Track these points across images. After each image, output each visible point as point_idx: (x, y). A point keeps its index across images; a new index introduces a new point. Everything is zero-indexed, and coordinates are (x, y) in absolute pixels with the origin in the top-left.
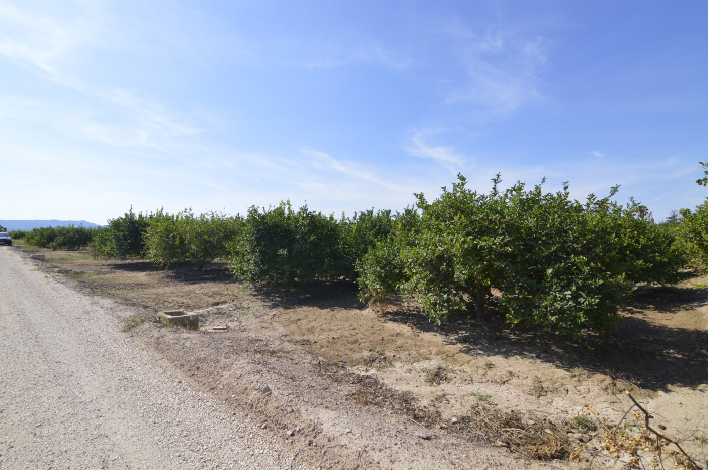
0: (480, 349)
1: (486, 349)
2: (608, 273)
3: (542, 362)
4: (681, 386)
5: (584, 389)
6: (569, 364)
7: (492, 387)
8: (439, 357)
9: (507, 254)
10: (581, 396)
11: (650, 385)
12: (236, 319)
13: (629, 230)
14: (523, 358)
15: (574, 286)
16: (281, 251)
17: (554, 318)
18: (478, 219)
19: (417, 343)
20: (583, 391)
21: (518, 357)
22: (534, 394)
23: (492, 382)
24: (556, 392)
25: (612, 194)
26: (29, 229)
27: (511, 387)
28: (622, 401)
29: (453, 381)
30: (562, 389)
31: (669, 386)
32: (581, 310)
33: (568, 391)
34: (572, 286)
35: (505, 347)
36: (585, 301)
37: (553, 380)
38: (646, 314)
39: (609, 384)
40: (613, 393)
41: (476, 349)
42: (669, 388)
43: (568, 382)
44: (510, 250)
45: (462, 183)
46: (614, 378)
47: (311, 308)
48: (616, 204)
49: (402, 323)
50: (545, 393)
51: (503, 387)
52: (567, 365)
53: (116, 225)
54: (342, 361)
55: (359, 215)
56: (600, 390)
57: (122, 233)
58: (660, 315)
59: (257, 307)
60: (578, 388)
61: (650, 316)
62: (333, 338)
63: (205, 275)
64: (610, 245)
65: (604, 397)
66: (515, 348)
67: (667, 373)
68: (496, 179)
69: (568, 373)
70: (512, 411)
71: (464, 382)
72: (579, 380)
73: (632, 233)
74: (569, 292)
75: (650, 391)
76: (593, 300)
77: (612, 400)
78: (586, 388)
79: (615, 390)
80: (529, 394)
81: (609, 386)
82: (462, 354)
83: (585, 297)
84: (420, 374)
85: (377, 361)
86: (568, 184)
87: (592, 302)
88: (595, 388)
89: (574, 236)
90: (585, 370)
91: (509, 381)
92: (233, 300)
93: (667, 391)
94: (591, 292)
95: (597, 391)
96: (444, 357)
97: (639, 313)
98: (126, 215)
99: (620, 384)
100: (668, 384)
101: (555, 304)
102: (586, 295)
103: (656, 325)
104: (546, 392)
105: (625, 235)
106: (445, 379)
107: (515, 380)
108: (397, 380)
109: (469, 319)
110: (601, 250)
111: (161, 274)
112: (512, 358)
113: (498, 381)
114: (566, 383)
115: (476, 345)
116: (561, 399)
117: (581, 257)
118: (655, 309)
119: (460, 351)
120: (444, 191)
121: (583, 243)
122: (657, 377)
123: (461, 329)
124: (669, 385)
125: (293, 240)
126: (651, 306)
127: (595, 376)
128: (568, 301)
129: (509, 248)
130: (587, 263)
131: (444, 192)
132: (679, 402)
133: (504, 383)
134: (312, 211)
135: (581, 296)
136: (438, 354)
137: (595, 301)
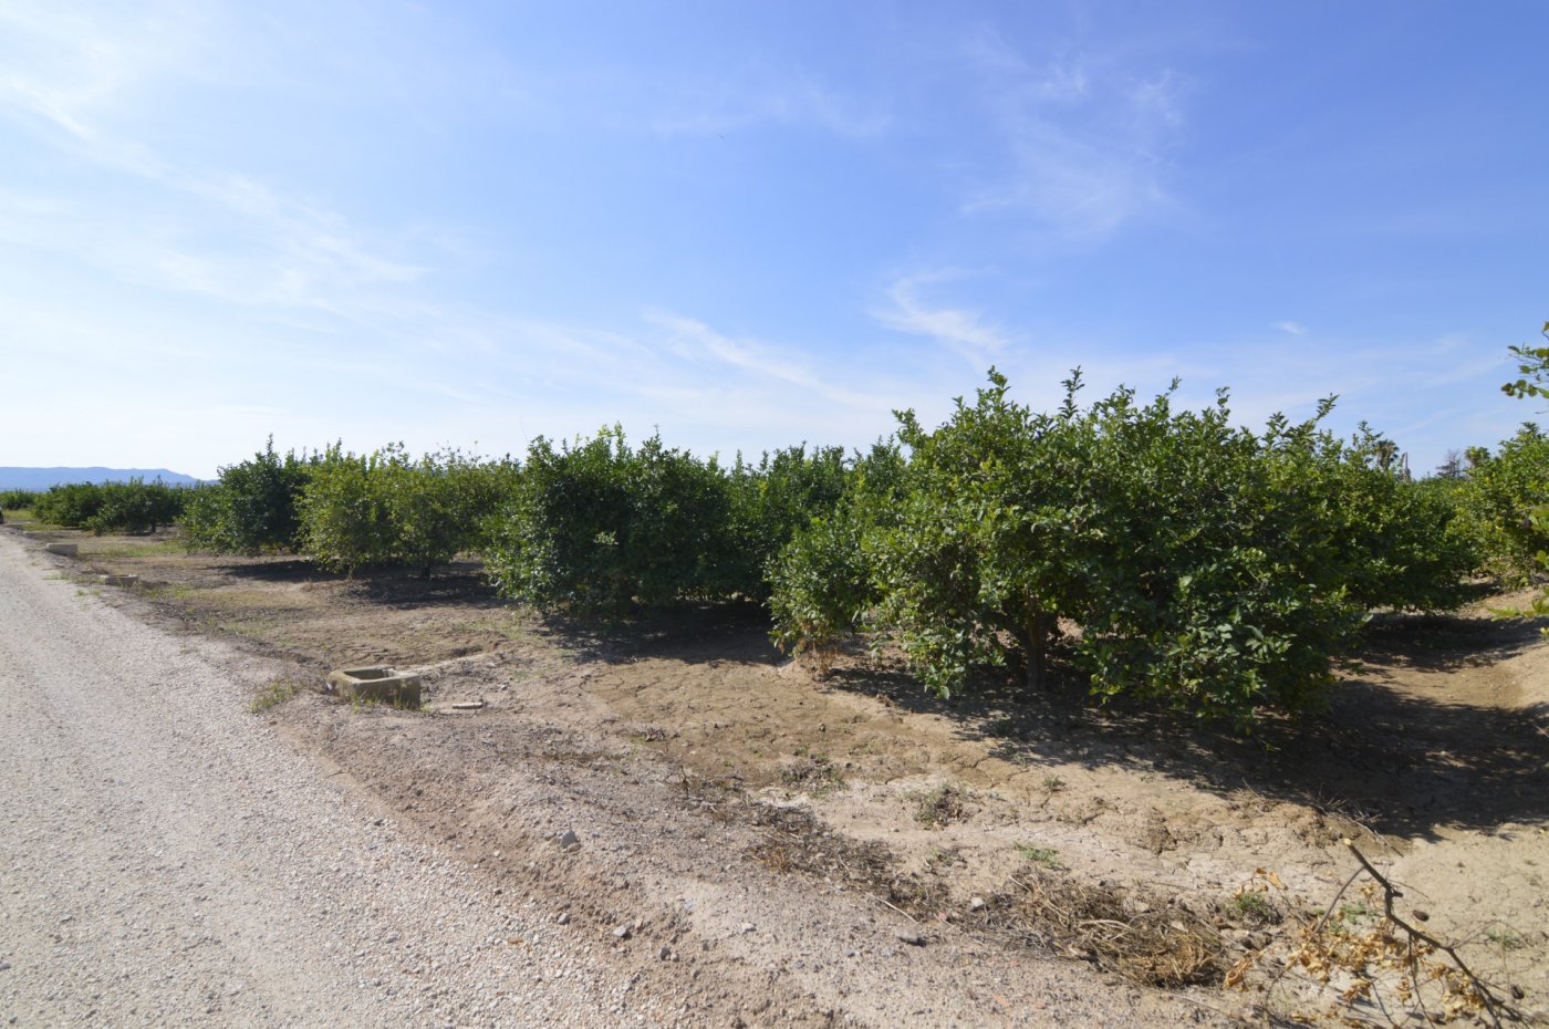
0: (1034, 750)
1: (1046, 750)
2: (1312, 585)
3: (1166, 777)
4: (1462, 828)
5: (1257, 834)
6: (1225, 783)
7: (1059, 831)
8: (944, 767)
9: (1094, 545)
10: (1249, 850)
11: (1396, 825)
12: (503, 686)
13: (1358, 493)
14: (1126, 770)
15: (1238, 614)
16: (602, 537)
17: (1194, 682)
18: (1032, 468)
19: (898, 737)
20: (1253, 839)
21: (1116, 767)
22: (1148, 846)
23: (1059, 820)
24: (1195, 842)
25: (1322, 415)
26: (41, 487)
27: (1100, 831)
28: (1337, 861)
29: (975, 819)
30: (1209, 835)
31: (1437, 829)
32: (1251, 665)
33: (1221, 839)
34: (1234, 613)
35: (1089, 746)
36: (1262, 645)
37: (1190, 816)
38: (1389, 673)
39: (1310, 824)
40: (1319, 844)
41: (1025, 750)
42: (1437, 833)
43: (1223, 819)
44: (1102, 535)
45: (997, 389)
46: (1320, 812)
47: (667, 662)
48: (1329, 437)
49: (865, 694)
50: (1173, 845)
51: (1084, 832)
52: (1221, 784)
53: (236, 478)
54: (735, 777)
55: (772, 458)
56: (1289, 838)
57: (250, 497)
58: (1420, 676)
59: (549, 660)
60: (1243, 833)
61: (1398, 679)
62: (716, 726)
63: (434, 590)
64: (1316, 524)
65: (1299, 852)
66: (1109, 747)
67: (1433, 801)
68: (1072, 380)
69: (1222, 802)
70: (1102, 884)
71: (998, 820)
72: (1245, 817)
73: (1363, 500)
74: (1228, 627)
75: (1396, 838)
76: (1277, 644)
77: (1316, 859)
78: (1261, 833)
79: (1322, 837)
80: (1139, 846)
81: (1309, 829)
82: (996, 762)
83: (1262, 637)
84: (903, 805)
85: (811, 777)
86: (1227, 392)
87: (1277, 649)
88: (1280, 833)
89: (1239, 506)
90: (1260, 794)
91: (1095, 819)
92: (497, 645)
93: (1432, 838)
94: (1274, 627)
95: (1285, 839)
96: (957, 767)
97: (1375, 671)
98: (259, 457)
99: (1333, 823)
100: (1435, 823)
101: (1196, 653)
102: (1264, 633)
103: (1412, 697)
104: (1175, 841)
105: (1348, 504)
106: (958, 815)
107: (1108, 817)
108: (854, 817)
109: (1012, 685)
110: (1297, 536)
111: (338, 587)
112: (1102, 769)
113: (1073, 818)
114: (1217, 823)
115: (1026, 740)
116: (1208, 856)
117: (1254, 550)
118: (1410, 664)
119: (992, 754)
120: (959, 405)
121: (1258, 520)
122: (1411, 809)
123: (993, 708)
124: (1437, 826)
125: (627, 513)
126: (1402, 657)
127: (1279, 806)
128: (1225, 647)
129: (1099, 532)
130: (1266, 565)
131: (958, 409)
132: (1457, 862)
133: (1085, 822)
134: (670, 450)
135: (1253, 636)
136: (943, 761)
137: (1281, 646)
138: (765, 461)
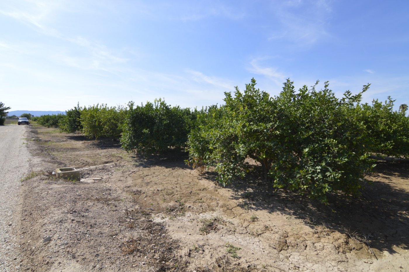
0: (254, 204)
1: (258, 205)
2: (354, 153)
3: (296, 218)
4: (405, 248)
5: (320, 246)
7: (248, 238)
8: (221, 209)
9: (276, 136)
10: (316, 253)
11: (378, 244)
13: (385, 120)
14: (282, 214)
15: (324, 162)
16: (145, 131)
17: (305, 187)
18: (257, 110)
19: (213, 197)
20: (318, 248)
21: (279, 213)
22: (277, 248)
23: (249, 234)
24: (296, 247)
25: (364, 91)
27: (262, 240)
28: (349, 260)
29: (220, 231)
30: (302, 244)
31: (395, 248)
32: (327, 182)
33: (306, 246)
34: (323, 162)
35: (273, 204)
36: (331, 175)
37: (298, 235)
38: (391, 179)
39: (342, 243)
40: (344, 252)
41: (250, 204)
42: (394, 249)
43: (310, 238)
44: (278, 133)
46: (349, 237)
47: (160, 168)
48: (377, 101)
49: (212, 180)
50: (287, 248)
51: (257, 239)
52: (314, 222)
53: (70, 113)
54: (151, 209)
56: (332, 249)
57: (72, 119)
58: (402, 180)
60: (315, 245)
61: (394, 181)
62: (158, 190)
63: (115, 144)
64: (358, 130)
65: (334, 256)
66: (280, 204)
67: (396, 233)
68: (286, 83)
69: (311, 230)
70: (249, 267)
71: (228, 232)
72: (319, 237)
73: (386, 122)
74: (320, 167)
75: (377, 250)
76: (337, 175)
77: (340, 259)
78: (322, 246)
79: (346, 248)
80: (273, 248)
81: (341, 245)
82: (239, 208)
83: (332, 171)
84: (198, 224)
85: (175, 210)
86: (328, 83)
87: (336, 176)
88: (329, 246)
89: (329, 123)
90: (328, 227)
91: (262, 235)
92: (118, 160)
93: (392, 252)
94: (336, 167)
95: (330, 249)
96: (225, 209)
97: (386, 178)
98: (75, 108)
99: (352, 243)
100: (394, 244)
101: (307, 176)
102: (332, 170)
103: (397, 188)
104: (288, 247)
105: (381, 123)
106: (215, 229)
107: (267, 234)
108: (179, 228)
109: (260, 179)
110: (349, 135)
112: (274, 213)
113: (255, 233)
114: (307, 239)
115: (253, 200)
116: (298, 254)
117: (332, 140)
118: (399, 176)
119: (238, 206)
120: (237, 89)
121: (335, 129)
122: (386, 237)
123: (249, 187)
124: (395, 246)
126: (397, 173)
127: (333, 233)
128: (318, 174)
129: (278, 132)
130: (336, 145)
132: (400, 266)
133: (258, 235)
134: (169, 105)
135: (328, 171)
136: (222, 207)
137: (338, 175)
138: (206, 109)
